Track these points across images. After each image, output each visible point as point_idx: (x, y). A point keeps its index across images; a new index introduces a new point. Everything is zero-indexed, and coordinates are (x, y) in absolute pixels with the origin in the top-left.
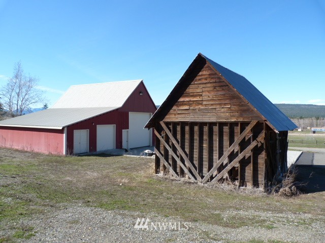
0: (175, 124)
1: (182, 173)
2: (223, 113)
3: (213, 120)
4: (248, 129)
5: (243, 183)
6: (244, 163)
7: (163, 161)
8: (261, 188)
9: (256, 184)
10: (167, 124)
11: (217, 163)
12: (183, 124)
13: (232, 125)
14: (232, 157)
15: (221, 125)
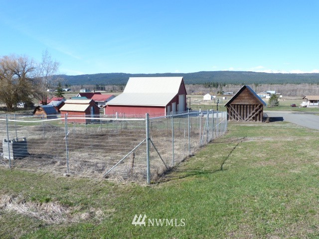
0: (235, 105)
1: (237, 119)
2: (251, 102)
3: (248, 104)
4: (258, 106)
5: (256, 121)
6: (256, 115)
7: (230, 116)
8: (261, 121)
9: (260, 120)
10: (232, 105)
11: (249, 116)
12: (238, 105)
13: (253, 105)
14: (253, 114)
15: (250, 105)
